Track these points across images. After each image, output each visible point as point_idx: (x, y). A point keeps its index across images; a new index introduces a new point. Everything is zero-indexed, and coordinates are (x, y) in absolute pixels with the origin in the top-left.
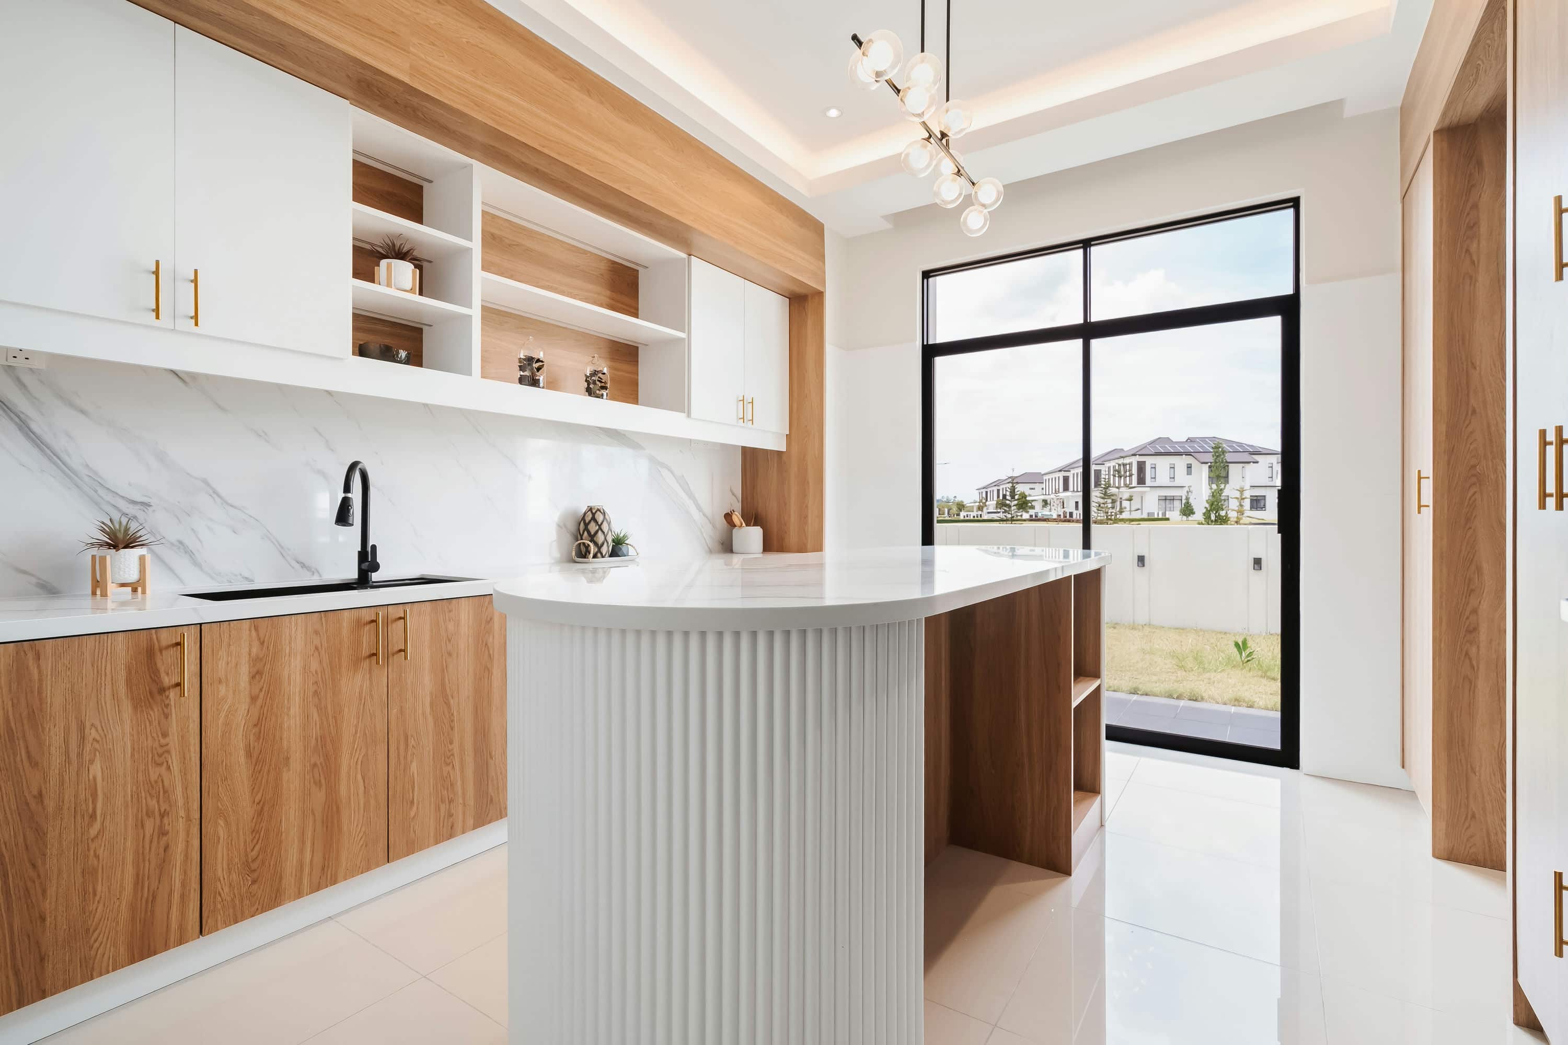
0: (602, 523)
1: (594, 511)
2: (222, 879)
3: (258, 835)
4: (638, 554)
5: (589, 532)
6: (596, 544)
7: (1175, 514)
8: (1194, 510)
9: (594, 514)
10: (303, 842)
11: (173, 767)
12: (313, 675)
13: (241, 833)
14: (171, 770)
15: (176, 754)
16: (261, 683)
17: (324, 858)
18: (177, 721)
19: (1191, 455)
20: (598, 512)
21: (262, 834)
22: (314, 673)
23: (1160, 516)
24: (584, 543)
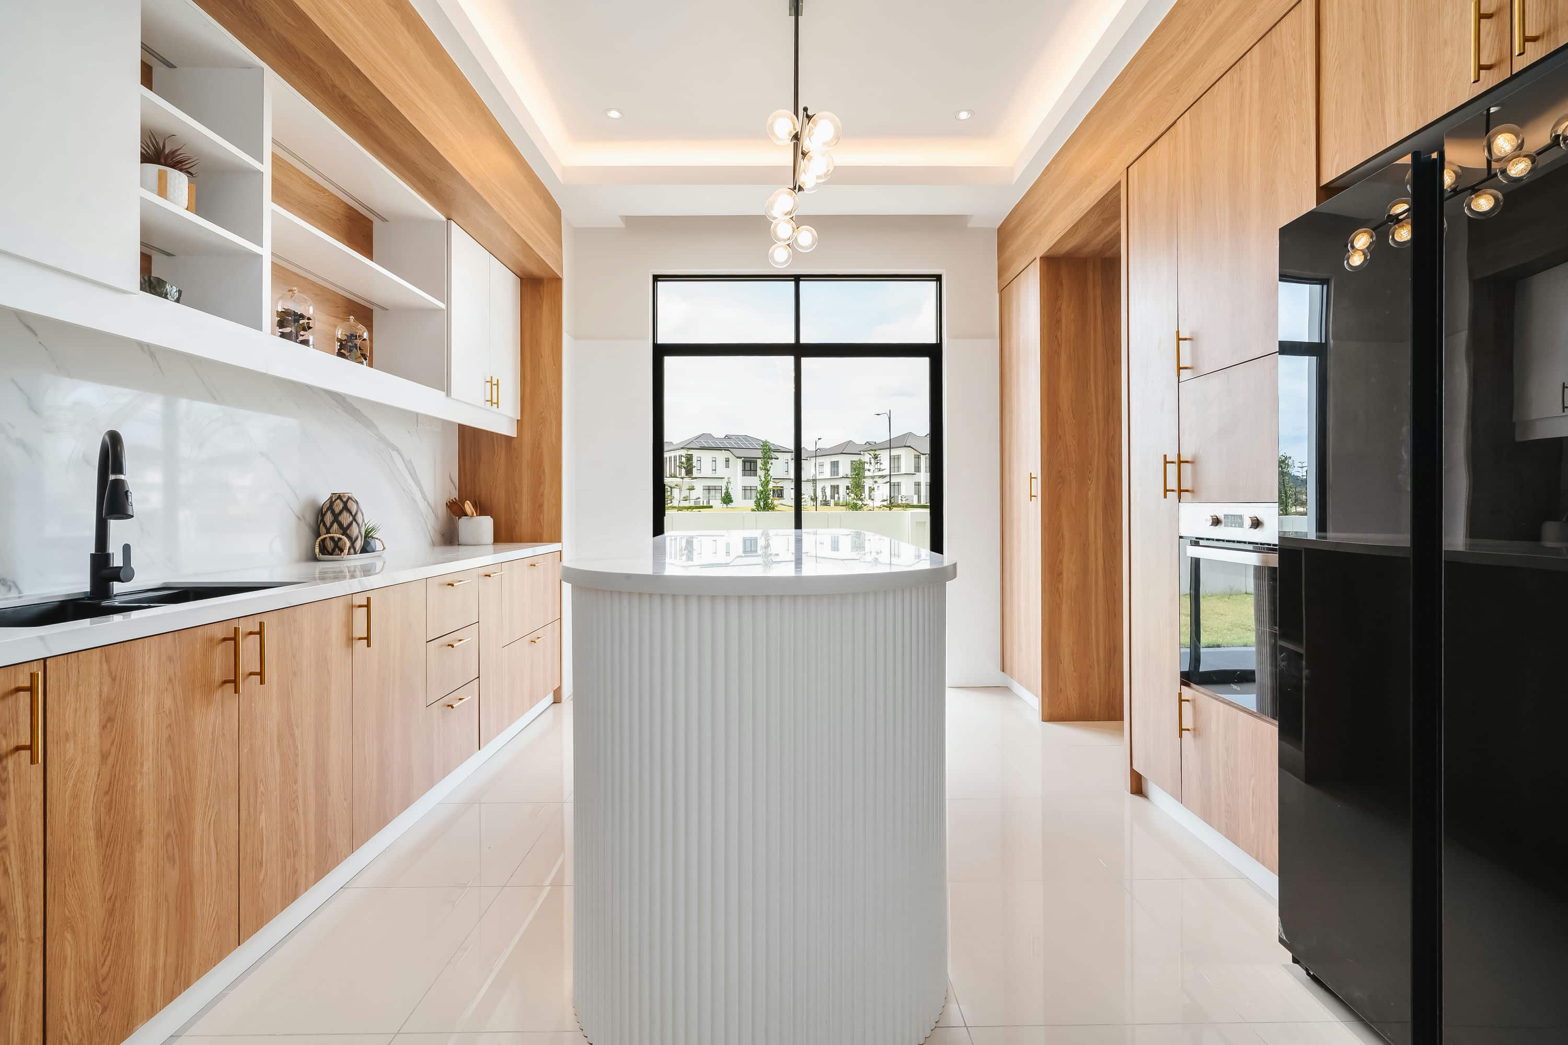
0: (356, 513)
1: (345, 500)
2: (68, 1016)
3: (109, 944)
4: (384, 548)
5: (340, 525)
6: (349, 538)
7: (717, 503)
8: (733, 499)
9: (345, 503)
10: (156, 940)
11: (11, 868)
12: (167, 716)
13: (90, 944)
14: (9, 874)
15: (15, 850)
16: (113, 735)
17: (178, 956)
18: (16, 802)
19: (729, 450)
20: (350, 500)
21: (113, 940)
22: (168, 713)
23: (705, 505)
24: (332, 538)
